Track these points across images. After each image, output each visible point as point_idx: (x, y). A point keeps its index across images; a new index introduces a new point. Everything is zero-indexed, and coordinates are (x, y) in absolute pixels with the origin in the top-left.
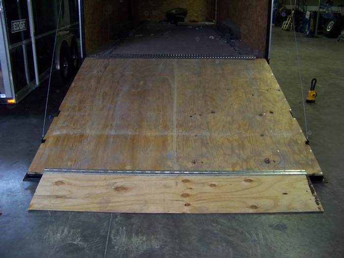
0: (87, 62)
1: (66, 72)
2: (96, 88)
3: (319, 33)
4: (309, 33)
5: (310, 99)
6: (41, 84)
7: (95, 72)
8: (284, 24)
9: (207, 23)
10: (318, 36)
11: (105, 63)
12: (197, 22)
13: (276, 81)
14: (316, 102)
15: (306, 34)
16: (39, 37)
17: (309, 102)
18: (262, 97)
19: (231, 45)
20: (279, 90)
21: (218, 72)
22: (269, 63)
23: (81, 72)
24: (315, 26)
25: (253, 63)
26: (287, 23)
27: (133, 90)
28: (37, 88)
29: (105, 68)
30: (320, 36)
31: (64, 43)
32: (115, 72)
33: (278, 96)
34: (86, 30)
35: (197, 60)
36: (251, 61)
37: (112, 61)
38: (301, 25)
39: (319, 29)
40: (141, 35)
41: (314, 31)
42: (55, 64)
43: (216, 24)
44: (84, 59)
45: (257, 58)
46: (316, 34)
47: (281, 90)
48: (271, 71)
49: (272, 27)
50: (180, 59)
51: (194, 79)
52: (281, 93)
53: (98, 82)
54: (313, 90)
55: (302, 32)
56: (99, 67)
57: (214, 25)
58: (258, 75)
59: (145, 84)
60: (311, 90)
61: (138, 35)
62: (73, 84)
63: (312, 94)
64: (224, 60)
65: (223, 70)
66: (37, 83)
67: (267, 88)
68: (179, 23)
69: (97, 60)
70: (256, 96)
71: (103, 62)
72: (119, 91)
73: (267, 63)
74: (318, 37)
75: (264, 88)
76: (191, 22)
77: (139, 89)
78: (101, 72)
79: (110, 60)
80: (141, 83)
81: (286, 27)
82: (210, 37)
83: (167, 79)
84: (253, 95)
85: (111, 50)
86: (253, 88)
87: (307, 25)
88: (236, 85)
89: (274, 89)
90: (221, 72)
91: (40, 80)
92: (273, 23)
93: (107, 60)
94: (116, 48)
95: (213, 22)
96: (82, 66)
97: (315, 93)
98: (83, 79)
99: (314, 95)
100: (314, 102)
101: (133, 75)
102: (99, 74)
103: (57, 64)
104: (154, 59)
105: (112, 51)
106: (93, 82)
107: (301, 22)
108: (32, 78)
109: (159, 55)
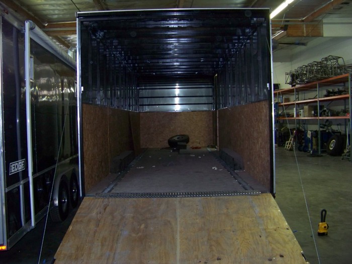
0: (86, 202)
1: (64, 208)
2: (95, 232)
3: (322, 152)
4: (313, 152)
5: (322, 231)
6: (36, 225)
7: (94, 214)
8: (287, 144)
9: (209, 149)
10: (322, 154)
11: (105, 203)
12: (200, 148)
13: (284, 218)
14: (328, 235)
15: (309, 154)
16: (38, 175)
17: (320, 235)
18: (270, 239)
19: (234, 177)
20: (288, 229)
21: (222, 212)
22: (274, 197)
23: (80, 213)
24: (317, 145)
25: (259, 199)
26: (290, 143)
27: (134, 235)
28: (32, 229)
29: (105, 209)
30: (324, 155)
31: (64, 177)
32: (115, 214)
33: (288, 236)
34: (85, 168)
35: (200, 198)
36: (256, 197)
37: (112, 201)
38: (304, 144)
39: (322, 147)
40: (142, 167)
41: (318, 149)
42: (53, 200)
43: (218, 150)
44: (83, 199)
45: (262, 193)
46: (320, 152)
47: (289, 228)
48: (278, 208)
49: (276, 147)
50: (183, 198)
51: (198, 220)
52: (290, 232)
53: (98, 225)
54: (324, 221)
55: (305, 151)
56: (99, 209)
57: (217, 151)
58: (264, 212)
59: (146, 227)
60: (322, 222)
61: (139, 168)
62: (71, 228)
63: (323, 227)
64: (228, 197)
65: (228, 209)
66: (33, 224)
67: (275, 227)
68: (181, 151)
69: (97, 200)
70: (263, 238)
71: (103, 202)
72: (118, 236)
73: (272, 198)
74: (322, 156)
75: (272, 227)
76: (193, 148)
77: (140, 234)
78: (100, 213)
79: (110, 199)
80: (143, 226)
81: (289, 146)
82: (213, 168)
83: (169, 222)
84: (260, 237)
85: (111, 186)
86: (260, 228)
87: (310, 144)
88: (241, 226)
89: (282, 228)
90: (225, 211)
91: (36, 220)
92: (275, 143)
93: (106, 200)
94: (116, 185)
95: (216, 148)
96: (80, 207)
97: (326, 225)
98: (81, 221)
99: (325, 227)
100: (327, 234)
101: (133, 217)
102: (99, 216)
103: (55, 200)
104: (155, 199)
105: (113, 189)
106: (92, 226)
107: (303, 141)
108: (28, 218)
109: (161, 194)
